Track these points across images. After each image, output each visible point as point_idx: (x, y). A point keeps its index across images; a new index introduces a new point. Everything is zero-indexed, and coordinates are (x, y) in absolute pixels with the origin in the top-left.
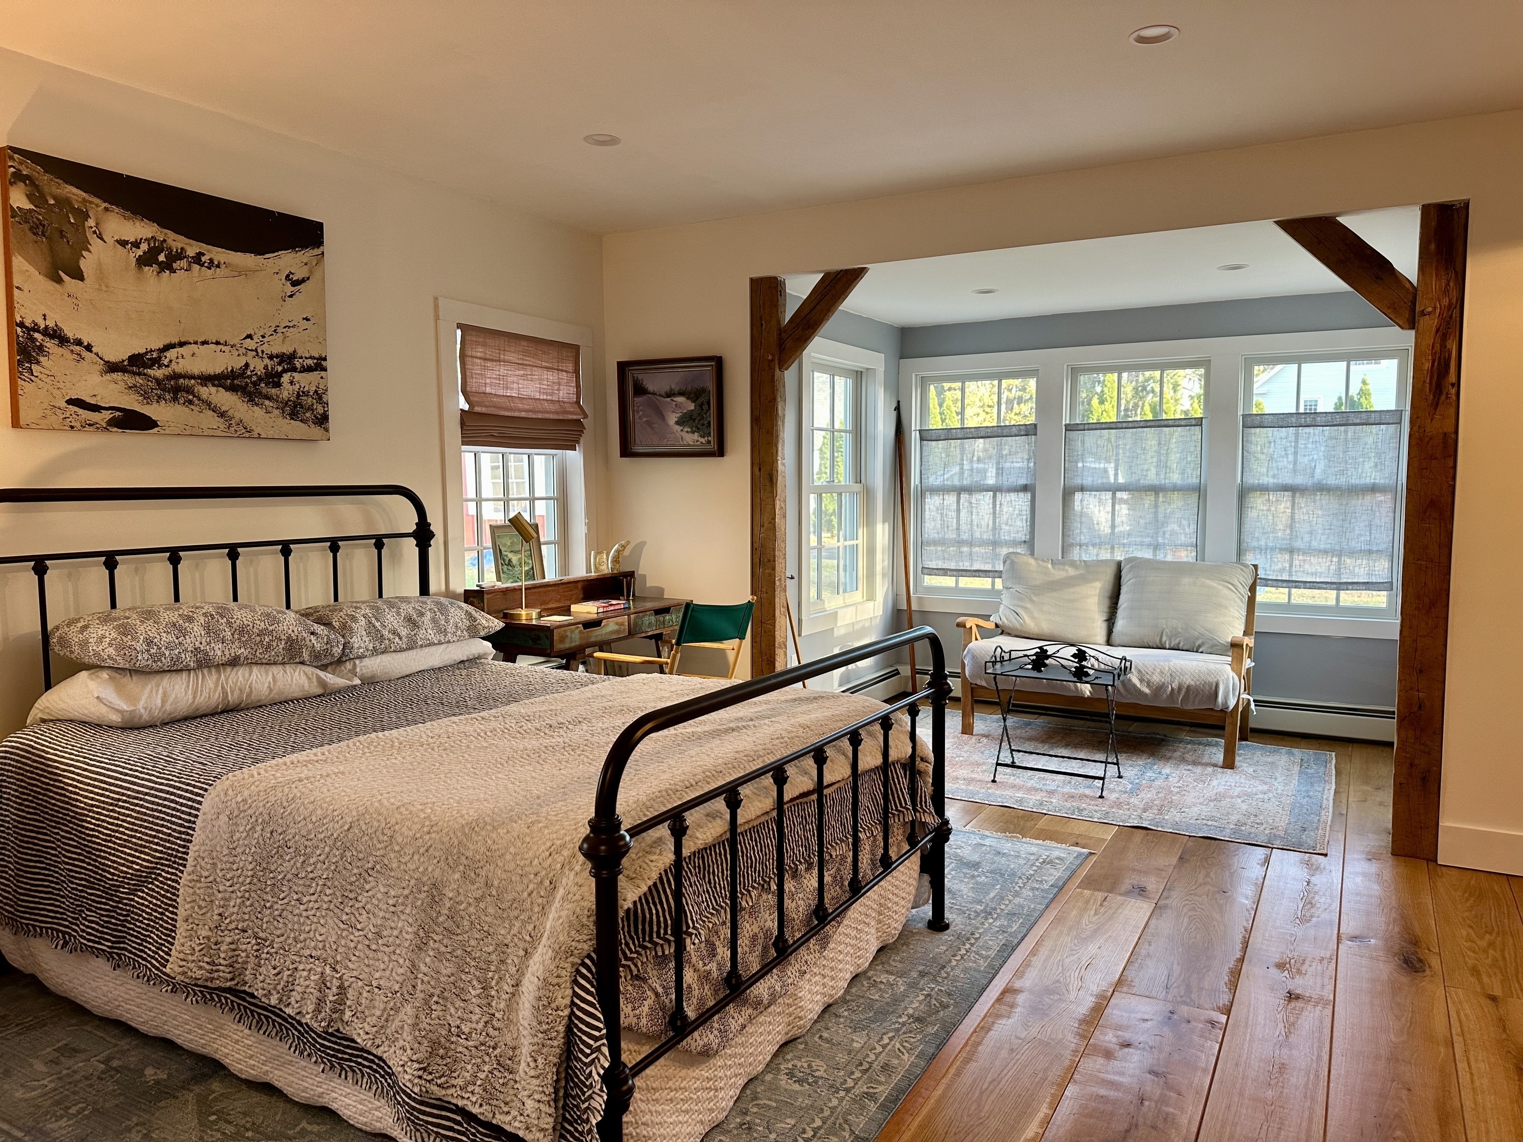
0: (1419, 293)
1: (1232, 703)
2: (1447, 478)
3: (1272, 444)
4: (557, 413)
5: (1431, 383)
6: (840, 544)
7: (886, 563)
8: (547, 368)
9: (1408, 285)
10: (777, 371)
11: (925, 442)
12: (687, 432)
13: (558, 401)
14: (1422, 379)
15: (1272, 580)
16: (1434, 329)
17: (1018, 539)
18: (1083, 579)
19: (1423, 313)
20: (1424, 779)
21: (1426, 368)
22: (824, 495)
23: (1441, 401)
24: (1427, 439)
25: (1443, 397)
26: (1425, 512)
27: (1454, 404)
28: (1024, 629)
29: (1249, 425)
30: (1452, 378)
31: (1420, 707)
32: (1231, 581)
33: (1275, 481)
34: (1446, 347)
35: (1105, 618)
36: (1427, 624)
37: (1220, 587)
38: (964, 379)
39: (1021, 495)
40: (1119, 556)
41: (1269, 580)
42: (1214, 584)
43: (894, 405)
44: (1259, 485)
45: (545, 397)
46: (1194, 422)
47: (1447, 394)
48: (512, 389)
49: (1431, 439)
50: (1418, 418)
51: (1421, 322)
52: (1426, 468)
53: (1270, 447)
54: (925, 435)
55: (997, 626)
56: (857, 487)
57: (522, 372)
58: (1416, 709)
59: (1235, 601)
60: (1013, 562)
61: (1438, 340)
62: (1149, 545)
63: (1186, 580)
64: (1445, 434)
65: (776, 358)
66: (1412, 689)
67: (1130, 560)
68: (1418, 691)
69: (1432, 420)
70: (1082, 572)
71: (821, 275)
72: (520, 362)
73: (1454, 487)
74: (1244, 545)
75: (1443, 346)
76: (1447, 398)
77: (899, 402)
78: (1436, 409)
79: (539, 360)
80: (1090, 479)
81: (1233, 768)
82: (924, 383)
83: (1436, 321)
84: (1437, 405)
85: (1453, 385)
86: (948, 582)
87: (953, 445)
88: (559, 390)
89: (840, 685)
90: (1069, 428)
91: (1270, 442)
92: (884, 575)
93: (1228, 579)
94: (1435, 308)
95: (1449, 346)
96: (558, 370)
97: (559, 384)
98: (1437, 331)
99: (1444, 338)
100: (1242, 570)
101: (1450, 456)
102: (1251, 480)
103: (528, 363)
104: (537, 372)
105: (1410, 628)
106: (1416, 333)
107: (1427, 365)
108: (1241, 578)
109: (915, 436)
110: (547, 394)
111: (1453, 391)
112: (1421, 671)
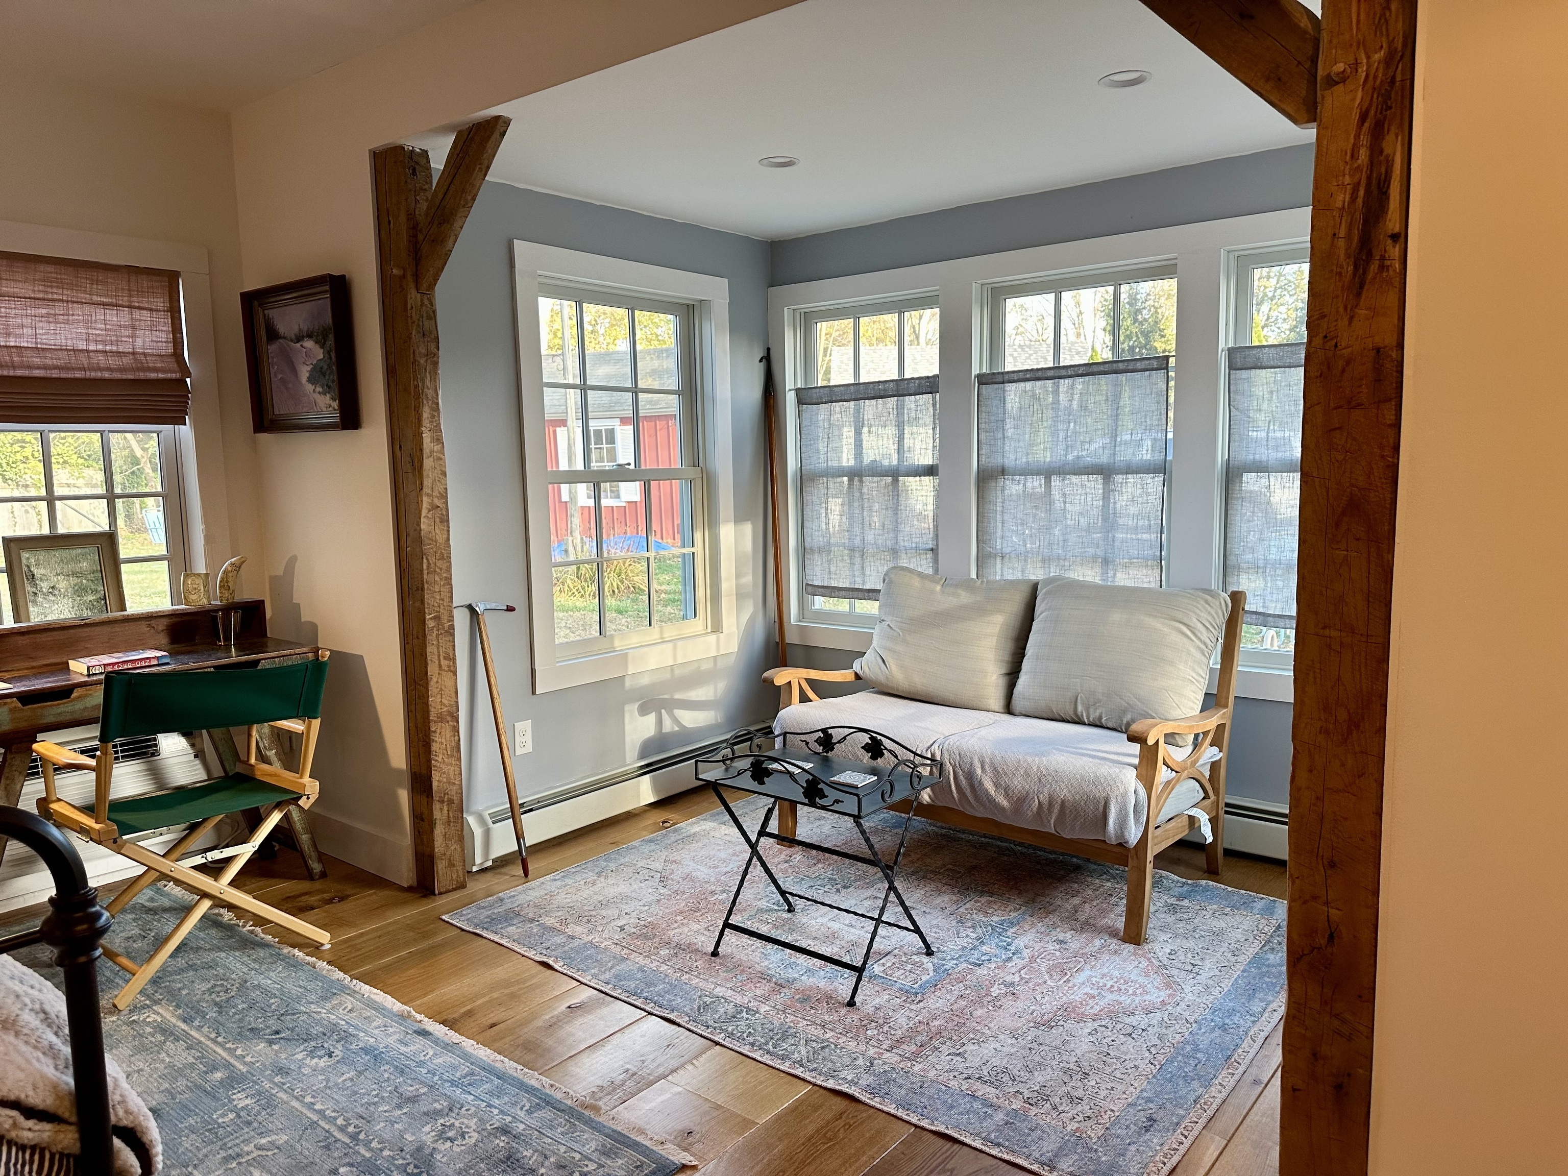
0: (1325, 37)
1: (1133, 835)
2: (1382, 447)
3: (1275, 394)
4: (133, 370)
5: (1349, 237)
6: (651, 554)
7: (748, 579)
8: (104, 304)
9: (1304, 23)
10: (413, 296)
11: (804, 406)
12: (319, 393)
13: (134, 353)
14: (1330, 231)
15: (1274, 616)
16: (1355, 116)
17: (922, 546)
18: (979, 611)
19: (1331, 82)
20: (1339, 1087)
21: (1339, 204)
22: (602, 484)
23: (1370, 276)
24: (1341, 363)
25: (1374, 267)
26: (1337, 525)
27: (1397, 281)
28: (890, 684)
29: (1239, 365)
30: (1392, 224)
31: (1331, 937)
32: (1186, 620)
33: (1280, 455)
34: (1381, 152)
35: (1004, 671)
36: (1343, 765)
37: (1166, 630)
38: (855, 313)
39: (926, 479)
40: (1036, 573)
41: (1270, 615)
42: (1157, 624)
43: (760, 353)
44: (1254, 462)
45: (100, 347)
46: (1155, 364)
47: (1383, 258)
48: (21, 336)
49: (1348, 363)
50: (1323, 316)
51: (1328, 101)
52: (1340, 428)
53: (1270, 400)
54: (805, 397)
55: (858, 677)
56: (694, 473)
57: (44, 311)
58: (1323, 942)
59: (1189, 653)
60: (891, 582)
61: (1364, 140)
62: (1094, 558)
63: (1116, 616)
64: (1378, 350)
65: (409, 273)
66: (1314, 898)
67: (1049, 581)
68: (1327, 903)
69: (1351, 319)
70: (978, 599)
71: (452, 138)
72: (41, 295)
73: (1394, 468)
74: (1232, 560)
75: (1376, 149)
76: (1382, 268)
77: (768, 349)
78: (1359, 295)
79: (85, 292)
80: (1012, 457)
81: (1137, 943)
82: (808, 322)
83: (1360, 94)
84: (1362, 286)
85: (1395, 237)
86: (843, 605)
87: (837, 409)
88: (133, 336)
89: (642, 757)
90: (983, 380)
91: (1272, 392)
92: (741, 596)
93: (1180, 616)
94: (1356, 65)
95: (1387, 150)
96: (130, 307)
97: (134, 328)
98: (1363, 118)
99: (1378, 133)
100: (1207, 602)
101: (1390, 400)
102: (1244, 455)
103: (55, 296)
104: (77, 309)
105: (1311, 771)
106: (1318, 126)
107: (1341, 198)
108: (1204, 615)
109: (791, 398)
110: (104, 342)
111: (1395, 252)
112: (1332, 865)
